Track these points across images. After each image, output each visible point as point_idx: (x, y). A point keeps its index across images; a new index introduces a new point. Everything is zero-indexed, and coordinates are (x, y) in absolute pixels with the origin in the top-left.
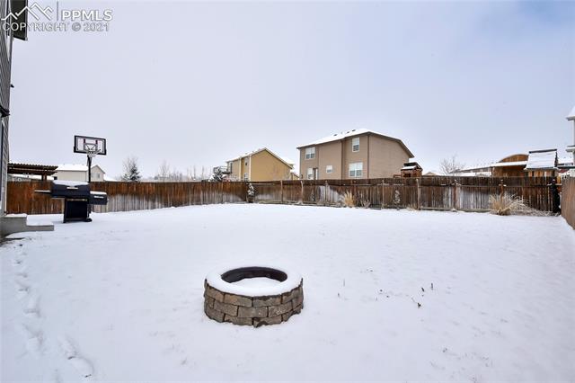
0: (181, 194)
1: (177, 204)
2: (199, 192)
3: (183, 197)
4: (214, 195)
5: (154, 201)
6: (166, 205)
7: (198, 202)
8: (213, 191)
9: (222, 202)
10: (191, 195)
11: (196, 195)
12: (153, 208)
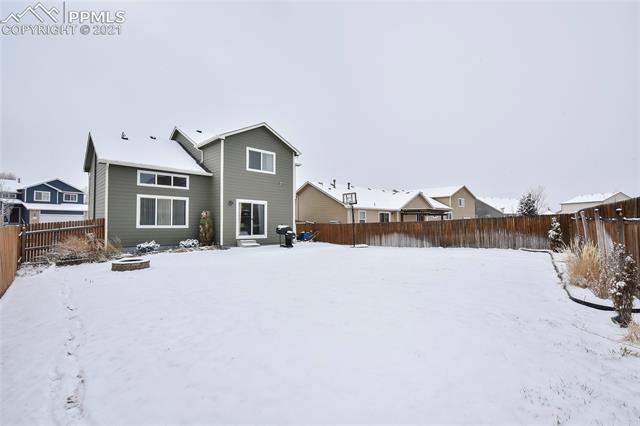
0: (449, 234)
1: (445, 244)
2: (473, 231)
3: (453, 237)
4: (499, 235)
5: (422, 240)
6: (434, 245)
7: (473, 244)
8: (496, 230)
9: (514, 247)
10: (462, 236)
11: (468, 235)
12: (422, 246)
